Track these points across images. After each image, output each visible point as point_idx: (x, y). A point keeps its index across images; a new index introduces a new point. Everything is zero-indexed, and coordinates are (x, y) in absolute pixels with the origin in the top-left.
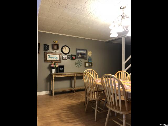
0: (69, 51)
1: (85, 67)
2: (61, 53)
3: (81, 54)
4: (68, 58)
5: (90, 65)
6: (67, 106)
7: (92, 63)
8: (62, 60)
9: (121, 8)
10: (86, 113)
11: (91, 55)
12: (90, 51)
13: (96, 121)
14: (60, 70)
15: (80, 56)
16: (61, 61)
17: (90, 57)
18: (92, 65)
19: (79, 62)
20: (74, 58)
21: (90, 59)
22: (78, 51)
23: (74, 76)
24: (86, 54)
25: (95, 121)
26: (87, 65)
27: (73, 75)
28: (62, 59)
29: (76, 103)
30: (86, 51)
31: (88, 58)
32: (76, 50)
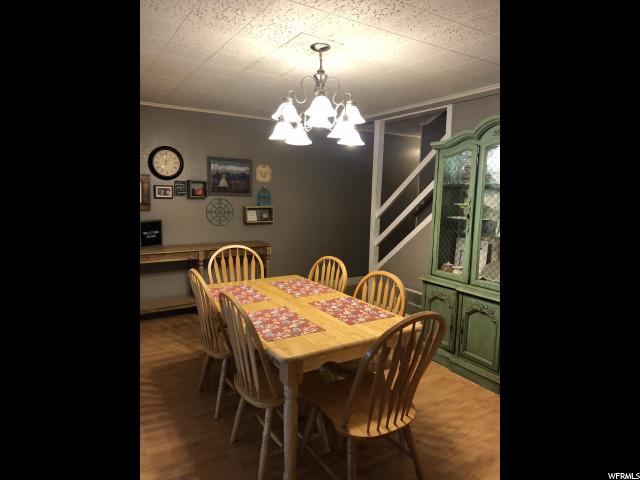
0: (178, 166)
1: (246, 223)
2: (148, 176)
3: (229, 177)
4: (176, 193)
5: (265, 216)
6: (153, 365)
7: (270, 210)
8: (153, 201)
9: (313, 47)
10: (202, 390)
11: (267, 179)
12: (264, 164)
13: (220, 416)
14: (144, 237)
15: (223, 183)
16: (149, 204)
17: (264, 189)
18: (270, 218)
19: (222, 206)
20: (200, 193)
21: (265, 195)
22: (216, 165)
23: (197, 261)
24: (246, 178)
25: (216, 416)
26: (252, 217)
27: (192, 257)
28: (155, 198)
29: (187, 355)
30: (251, 167)
31: (255, 190)
32: (210, 160)
